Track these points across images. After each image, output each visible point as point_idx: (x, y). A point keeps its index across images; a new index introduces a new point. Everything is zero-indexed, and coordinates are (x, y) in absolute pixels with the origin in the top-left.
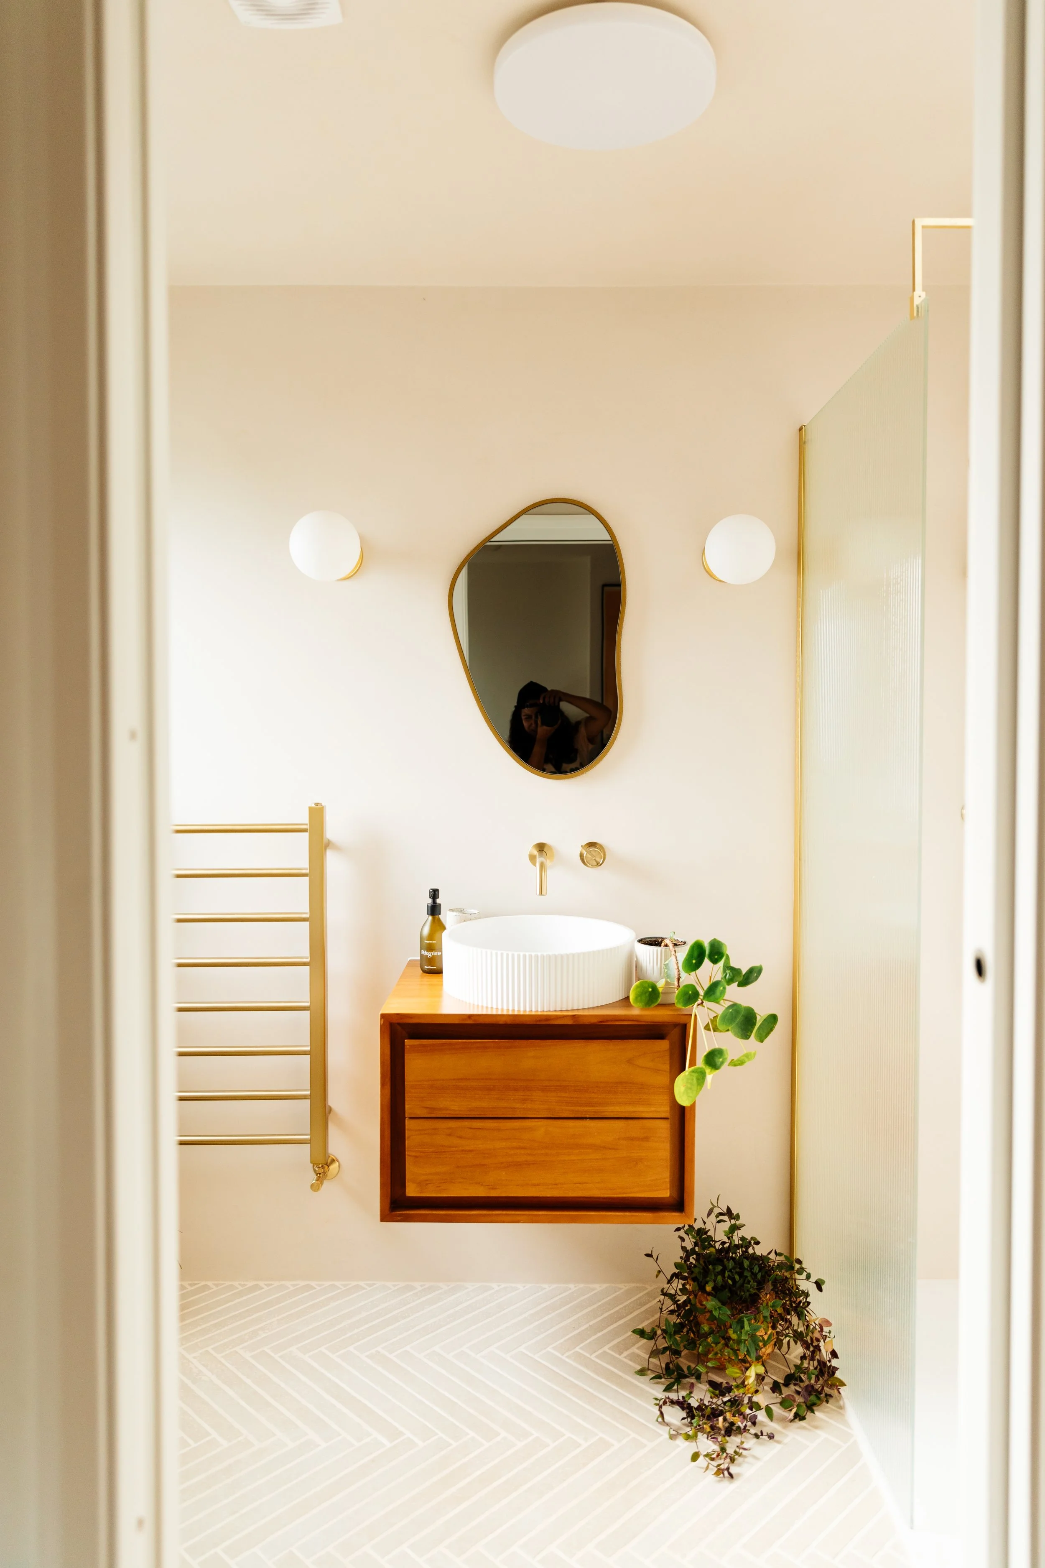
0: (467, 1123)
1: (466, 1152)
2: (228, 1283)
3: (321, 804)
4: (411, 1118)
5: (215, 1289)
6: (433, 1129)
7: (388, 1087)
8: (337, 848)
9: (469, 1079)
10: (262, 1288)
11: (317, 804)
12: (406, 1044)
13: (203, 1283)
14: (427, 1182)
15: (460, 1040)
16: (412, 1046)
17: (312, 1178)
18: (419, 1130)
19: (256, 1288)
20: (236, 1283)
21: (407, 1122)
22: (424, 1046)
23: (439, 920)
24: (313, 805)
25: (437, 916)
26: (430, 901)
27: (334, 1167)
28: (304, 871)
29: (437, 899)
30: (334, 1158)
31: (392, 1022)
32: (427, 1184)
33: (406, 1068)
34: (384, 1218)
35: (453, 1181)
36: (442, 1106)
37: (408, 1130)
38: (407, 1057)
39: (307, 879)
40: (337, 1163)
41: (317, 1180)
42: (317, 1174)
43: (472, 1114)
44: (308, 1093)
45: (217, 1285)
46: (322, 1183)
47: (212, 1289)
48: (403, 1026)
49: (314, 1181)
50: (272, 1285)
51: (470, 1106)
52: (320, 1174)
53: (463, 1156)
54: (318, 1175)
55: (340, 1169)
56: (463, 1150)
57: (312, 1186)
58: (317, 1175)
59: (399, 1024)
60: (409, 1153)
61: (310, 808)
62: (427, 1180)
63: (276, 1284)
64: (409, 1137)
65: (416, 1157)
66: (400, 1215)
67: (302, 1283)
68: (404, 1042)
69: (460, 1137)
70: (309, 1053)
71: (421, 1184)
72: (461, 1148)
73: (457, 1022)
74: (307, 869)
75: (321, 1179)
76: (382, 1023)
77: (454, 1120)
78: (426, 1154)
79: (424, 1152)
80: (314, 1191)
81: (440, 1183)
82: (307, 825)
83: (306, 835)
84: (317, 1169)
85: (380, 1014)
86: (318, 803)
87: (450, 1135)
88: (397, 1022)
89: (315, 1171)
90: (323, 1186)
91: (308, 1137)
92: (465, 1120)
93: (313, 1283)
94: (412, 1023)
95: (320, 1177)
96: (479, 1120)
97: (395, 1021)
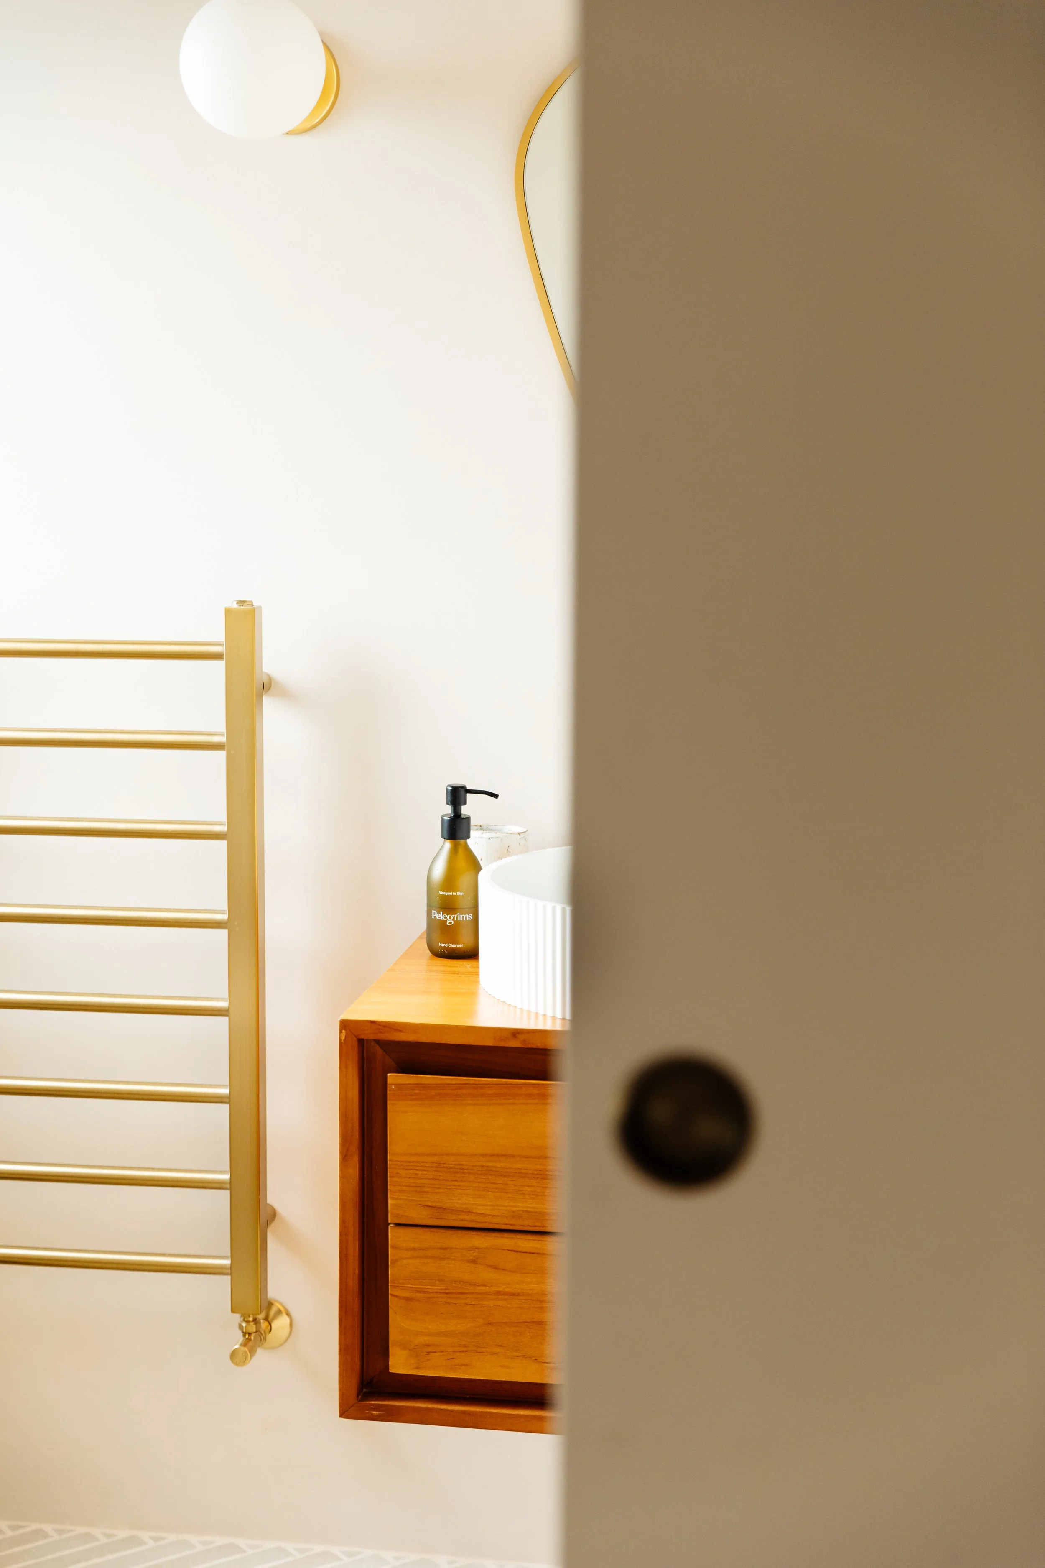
0: (506, 1241)
1: (506, 1297)
2: (80, 1530)
3: (251, 603)
4: (398, 1225)
5: (56, 1537)
6: (441, 1249)
7: (355, 1160)
8: (285, 694)
9: (513, 1156)
10: (144, 1543)
11: (241, 603)
12: (389, 1081)
13: (35, 1526)
14: (429, 1350)
15: (495, 1080)
16: (400, 1086)
17: (236, 1340)
18: (414, 1249)
19: (132, 1541)
20: (96, 1532)
21: (392, 1232)
22: (424, 1087)
23: (467, 848)
24: (235, 606)
25: (462, 842)
26: (448, 810)
27: (280, 1324)
28: (216, 739)
29: (463, 807)
30: (281, 1308)
31: (362, 1037)
32: (429, 1353)
33: (388, 1126)
34: (345, 1412)
35: (480, 1350)
36: (458, 1206)
37: (393, 1247)
38: (393, 1106)
39: (222, 755)
40: (287, 1320)
41: (244, 1345)
42: (244, 1334)
43: (518, 1225)
44: (226, 1177)
45: (60, 1532)
46: (252, 1352)
47: (52, 1537)
48: (385, 1045)
49: (237, 1347)
50: (162, 1539)
51: (515, 1209)
52: (250, 1334)
53: (499, 1303)
54: (247, 1336)
55: (293, 1330)
56: (499, 1293)
57: (233, 1355)
58: (244, 1336)
59: (377, 1042)
60: (395, 1293)
61: (228, 611)
62: (428, 1346)
63: (172, 1537)
64: (394, 1262)
65: (408, 1299)
66: (377, 1408)
67: (221, 1541)
68: (386, 1078)
69: (495, 1267)
70: (227, 1100)
71: (420, 1352)
72: (494, 1289)
73: (489, 1043)
74: (222, 735)
75: (250, 1344)
76: (343, 1038)
77: (483, 1234)
78: (428, 1295)
79: (424, 1292)
80: (237, 1364)
81: (454, 1352)
82: (222, 645)
83: (220, 665)
84: (244, 1325)
85: (339, 1020)
86: (244, 602)
87: (474, 1262)
88: (371, 1037)
89: (241, 1327)
90: (255, 1358)
91: (227, 1262)
92: (506, 1235)
93: (241, 1542)
94: (403, 1042)
95: (249, 1340)
96: (529, 1237)
97: (368, 1035)
